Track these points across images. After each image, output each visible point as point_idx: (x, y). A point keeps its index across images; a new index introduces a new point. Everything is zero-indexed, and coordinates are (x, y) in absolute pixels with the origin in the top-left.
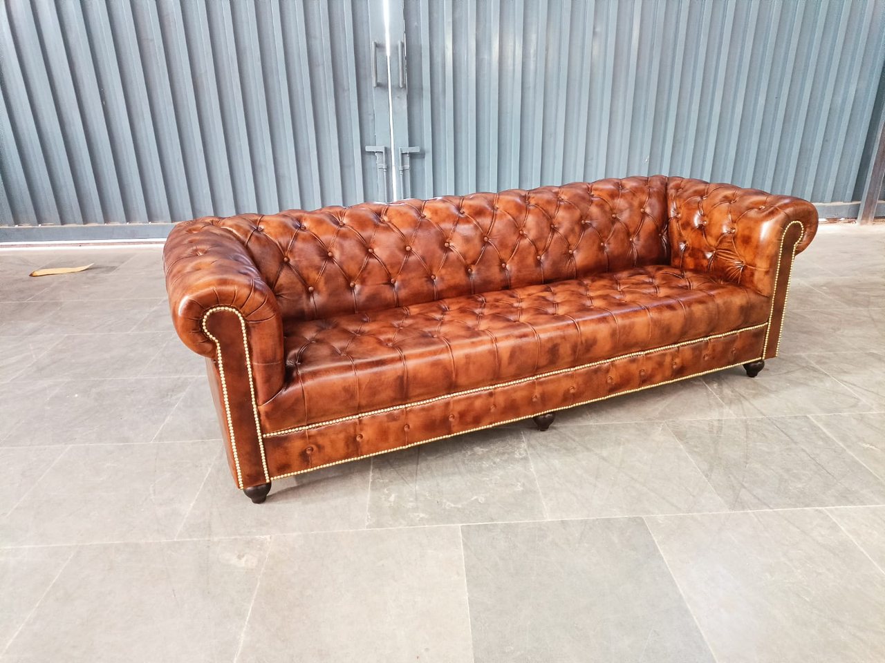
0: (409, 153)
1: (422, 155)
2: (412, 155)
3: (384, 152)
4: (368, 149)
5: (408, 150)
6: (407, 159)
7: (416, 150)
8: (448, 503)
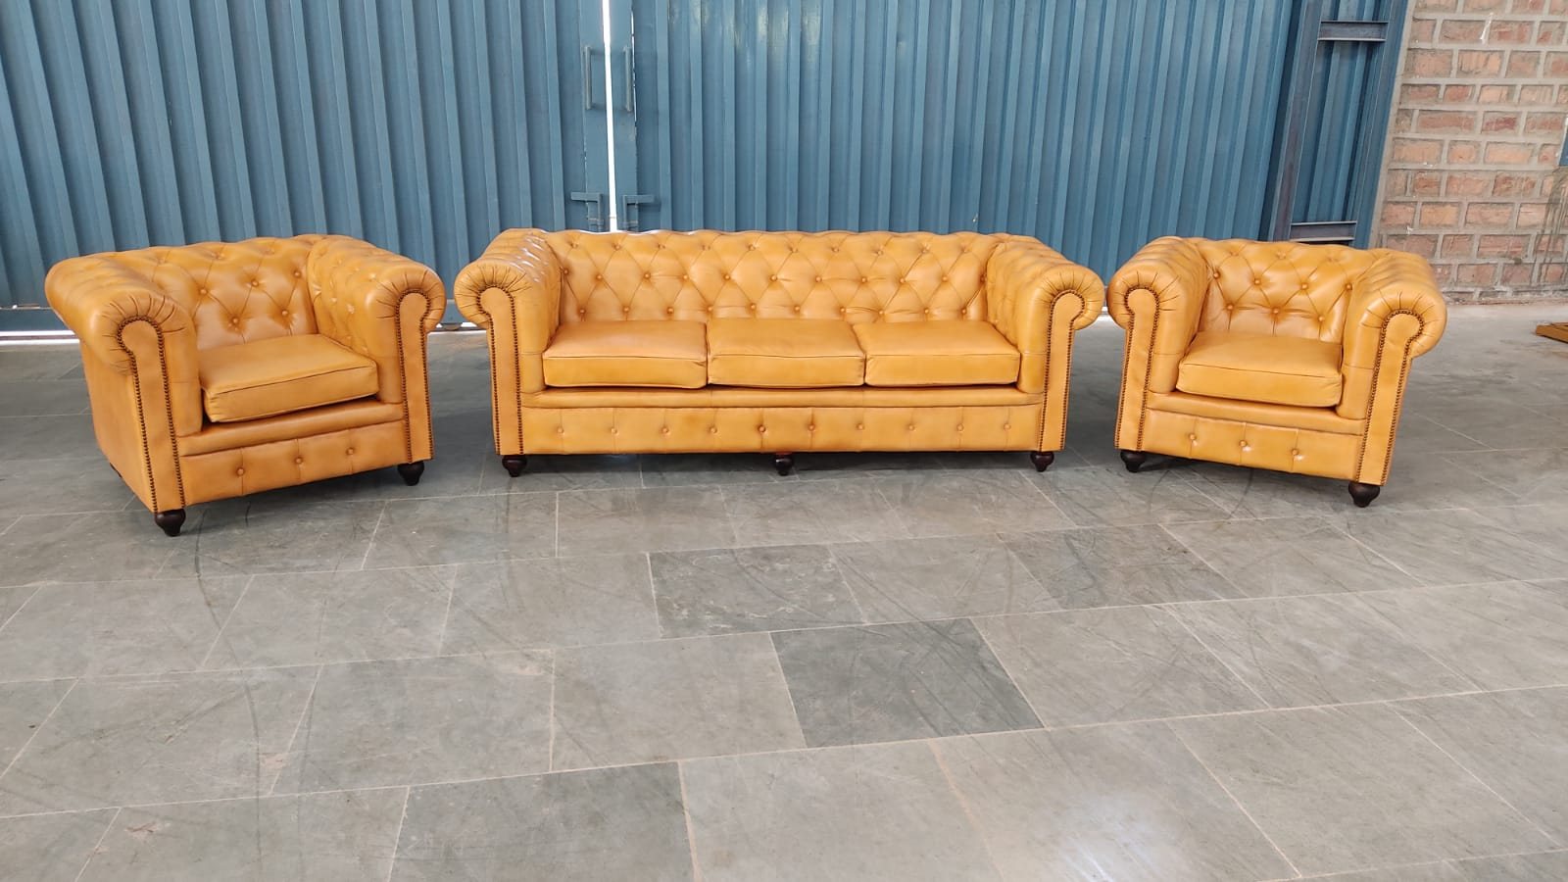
0: (639, 205)
1: (657, 206)
2: (642, 207)
3: (599, 201)
4: (575, 196)
5: (637, 199)
6: (635, 211)
7: (648, 199)
8: (752, 614)
